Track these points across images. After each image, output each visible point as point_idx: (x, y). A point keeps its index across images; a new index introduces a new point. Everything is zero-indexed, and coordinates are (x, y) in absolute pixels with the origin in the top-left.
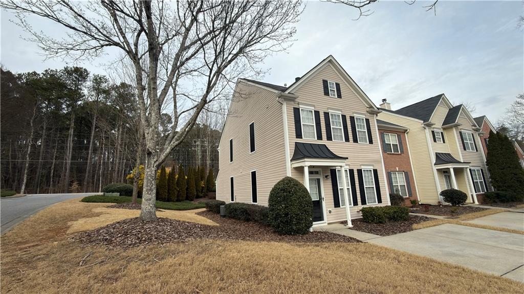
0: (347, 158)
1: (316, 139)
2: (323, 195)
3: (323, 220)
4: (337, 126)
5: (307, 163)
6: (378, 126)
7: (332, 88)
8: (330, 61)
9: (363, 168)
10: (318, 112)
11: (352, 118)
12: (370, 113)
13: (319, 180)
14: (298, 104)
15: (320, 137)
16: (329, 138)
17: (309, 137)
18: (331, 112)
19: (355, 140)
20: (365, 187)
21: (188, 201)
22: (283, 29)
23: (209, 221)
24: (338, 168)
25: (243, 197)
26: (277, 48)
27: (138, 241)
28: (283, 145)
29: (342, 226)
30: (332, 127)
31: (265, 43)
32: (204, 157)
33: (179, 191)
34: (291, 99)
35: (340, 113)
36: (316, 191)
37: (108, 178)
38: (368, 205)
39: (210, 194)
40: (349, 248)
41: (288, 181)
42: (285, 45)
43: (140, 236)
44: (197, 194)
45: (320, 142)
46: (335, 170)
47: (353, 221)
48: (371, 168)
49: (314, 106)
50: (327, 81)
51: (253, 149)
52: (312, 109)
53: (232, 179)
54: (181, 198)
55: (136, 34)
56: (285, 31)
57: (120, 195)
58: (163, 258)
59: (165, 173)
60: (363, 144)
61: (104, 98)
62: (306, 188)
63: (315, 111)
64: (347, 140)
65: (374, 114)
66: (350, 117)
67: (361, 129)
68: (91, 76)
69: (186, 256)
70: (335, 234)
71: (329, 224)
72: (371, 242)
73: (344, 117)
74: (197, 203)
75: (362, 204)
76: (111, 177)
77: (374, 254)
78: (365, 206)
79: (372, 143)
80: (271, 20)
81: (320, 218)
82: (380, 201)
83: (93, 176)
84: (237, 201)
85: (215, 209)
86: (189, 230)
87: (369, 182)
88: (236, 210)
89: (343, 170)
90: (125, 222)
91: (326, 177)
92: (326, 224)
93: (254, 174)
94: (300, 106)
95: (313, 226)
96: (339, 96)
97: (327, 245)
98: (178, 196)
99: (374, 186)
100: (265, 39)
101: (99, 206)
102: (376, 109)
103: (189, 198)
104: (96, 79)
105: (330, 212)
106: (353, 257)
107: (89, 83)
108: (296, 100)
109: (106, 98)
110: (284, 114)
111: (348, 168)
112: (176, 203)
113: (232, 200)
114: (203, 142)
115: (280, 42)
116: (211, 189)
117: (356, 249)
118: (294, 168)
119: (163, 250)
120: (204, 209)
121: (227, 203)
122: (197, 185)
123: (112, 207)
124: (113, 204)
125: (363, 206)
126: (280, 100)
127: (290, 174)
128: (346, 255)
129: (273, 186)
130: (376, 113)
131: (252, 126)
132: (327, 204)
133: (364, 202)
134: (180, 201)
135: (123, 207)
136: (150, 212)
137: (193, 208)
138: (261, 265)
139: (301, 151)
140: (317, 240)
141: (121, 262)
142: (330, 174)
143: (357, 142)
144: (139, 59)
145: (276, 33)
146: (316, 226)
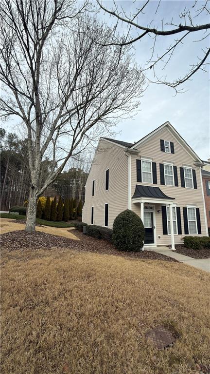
0: (175, 199)
1: (152, 183)
2: (155, 225)
3: (153, 243)
4: (169, 174)
5: (143, 200)
6: (202, 176)
7: (167, 146)
8: (167, 126)
9: (188, 206)
10: (156, 163)
11: (182, 169)
12: (196, 166)
13: (152, 213)
14: (140, 157)
15: (155, 182)
16: (163, 183)
17: (147, 182)
18: (165, 163)
19: (183, 186)
20: (188, 221)
21: (64, 222)
22: (130, 102)
23: (74, 236)
24: (167, 206)
25: (99, 222)
26: (126, 116)
27: (20, 246)
28: (127, 187)
29: (167, 248)
30: (165, 175)
31: (118, 112)
32: (77, 192)
33: (58, 214)
34: (134, 153)
35: (172, 165)
36: (149, 222)
37: (14, 203)
38: (190, 235)
39: (79, 217)
40: (167, 265)
41: (128, 212)
42: (131, 114)
43: (22, 242)
44: (70, 218)
45: (155, 186)
46: (165, 207)
47: (176, 246)
48: (195, 207)
49: (152, 159)
50: (164, 141)
51: (107, 188)
52: (151, 161)
53: (93, 208)
54: (59, 219)
55: (29, 106)
56: (132, 104)
57: (19, 214)
58: (32, 259)
59: (50, 201)
60: (189, 188)
61: (14, 149)
62: (140, 219)
63: (153, 163)
64: (176, 185)
65: (199, 166)
66: (180, 168)
67: (188, 177)
68: (7, 134)
69: (47, 258)
70: (159, 254)
71: (158, 246)
72: (185, 263)
73: (175, 168)
74: (70, 223)
75: (185, 234)
76: (17, 201)
77: (184, 271)
78: (187, 235)
79: (197, 188)
80: (123, 96)
81: (152, 241)
82: (200, 232)
83: (6, 200)
84: (95, 225)
85: (80, 228)
86: (56, 241)
87: (192, 218)
88: (92, 230)
89: (171, 207)
90: (14, 232)
91: (158, 211)
92: (156, 246)
93: (107, 206)
94: (142, 158)
95: (144, 247)
96: (173, 152)
97: (151, 261)
98: (57, 218)
99: (196, 221)
100: (117, 110)
101: (4, 221)
102: (201, 162)
103: (65, 220)
104: (10, 136)
105: (159, 237)
106: (166, 272)
107: (5, 139)
108: (139, 154)
109: (15, 149)
110: (129, 165)
111: (175, 206)
112: (56, 222)
113: (92, 223)
114: (78, 181)
115: (128, 112)
116: (79, 214)
117: (172, 266)
118: (134, 203)
119: (34, 253)
120: (74, 228)
121: (88, 225)
122: (71, 211)
123: (13, 222)
124: (14, 220)
125: (186, 235)
126: (127, 154)
127: (130, 208)
128: (162, 270)
129: (117, 216)
130: (202, 165)
131: (107, 172)
132: (157, 232)
133: (186, 232)
134: (58, 221)
135: (20, 222)
136: (31, 227)
137: (66, 226)
138: (94, 271)
139: (140, 192)
140: (145, 257)
141: (5, 259)
142: (161, 210)
143: (185, 187)
144: (30, 124)
145: (125, 105)
146: (147, 247)
